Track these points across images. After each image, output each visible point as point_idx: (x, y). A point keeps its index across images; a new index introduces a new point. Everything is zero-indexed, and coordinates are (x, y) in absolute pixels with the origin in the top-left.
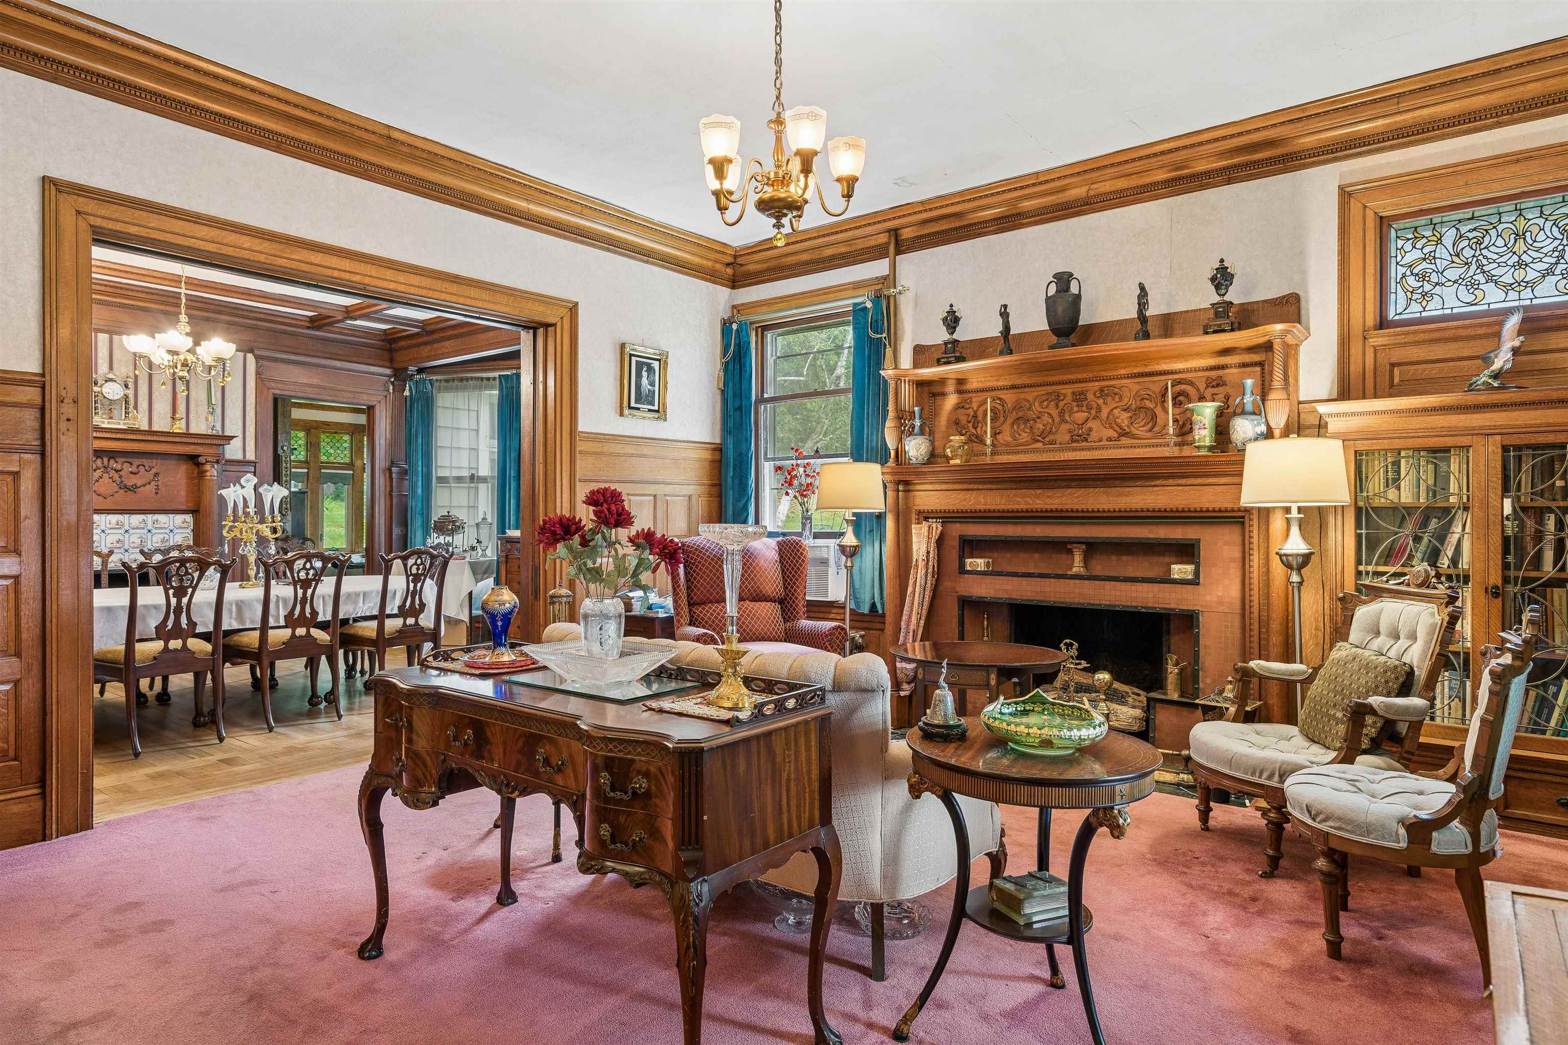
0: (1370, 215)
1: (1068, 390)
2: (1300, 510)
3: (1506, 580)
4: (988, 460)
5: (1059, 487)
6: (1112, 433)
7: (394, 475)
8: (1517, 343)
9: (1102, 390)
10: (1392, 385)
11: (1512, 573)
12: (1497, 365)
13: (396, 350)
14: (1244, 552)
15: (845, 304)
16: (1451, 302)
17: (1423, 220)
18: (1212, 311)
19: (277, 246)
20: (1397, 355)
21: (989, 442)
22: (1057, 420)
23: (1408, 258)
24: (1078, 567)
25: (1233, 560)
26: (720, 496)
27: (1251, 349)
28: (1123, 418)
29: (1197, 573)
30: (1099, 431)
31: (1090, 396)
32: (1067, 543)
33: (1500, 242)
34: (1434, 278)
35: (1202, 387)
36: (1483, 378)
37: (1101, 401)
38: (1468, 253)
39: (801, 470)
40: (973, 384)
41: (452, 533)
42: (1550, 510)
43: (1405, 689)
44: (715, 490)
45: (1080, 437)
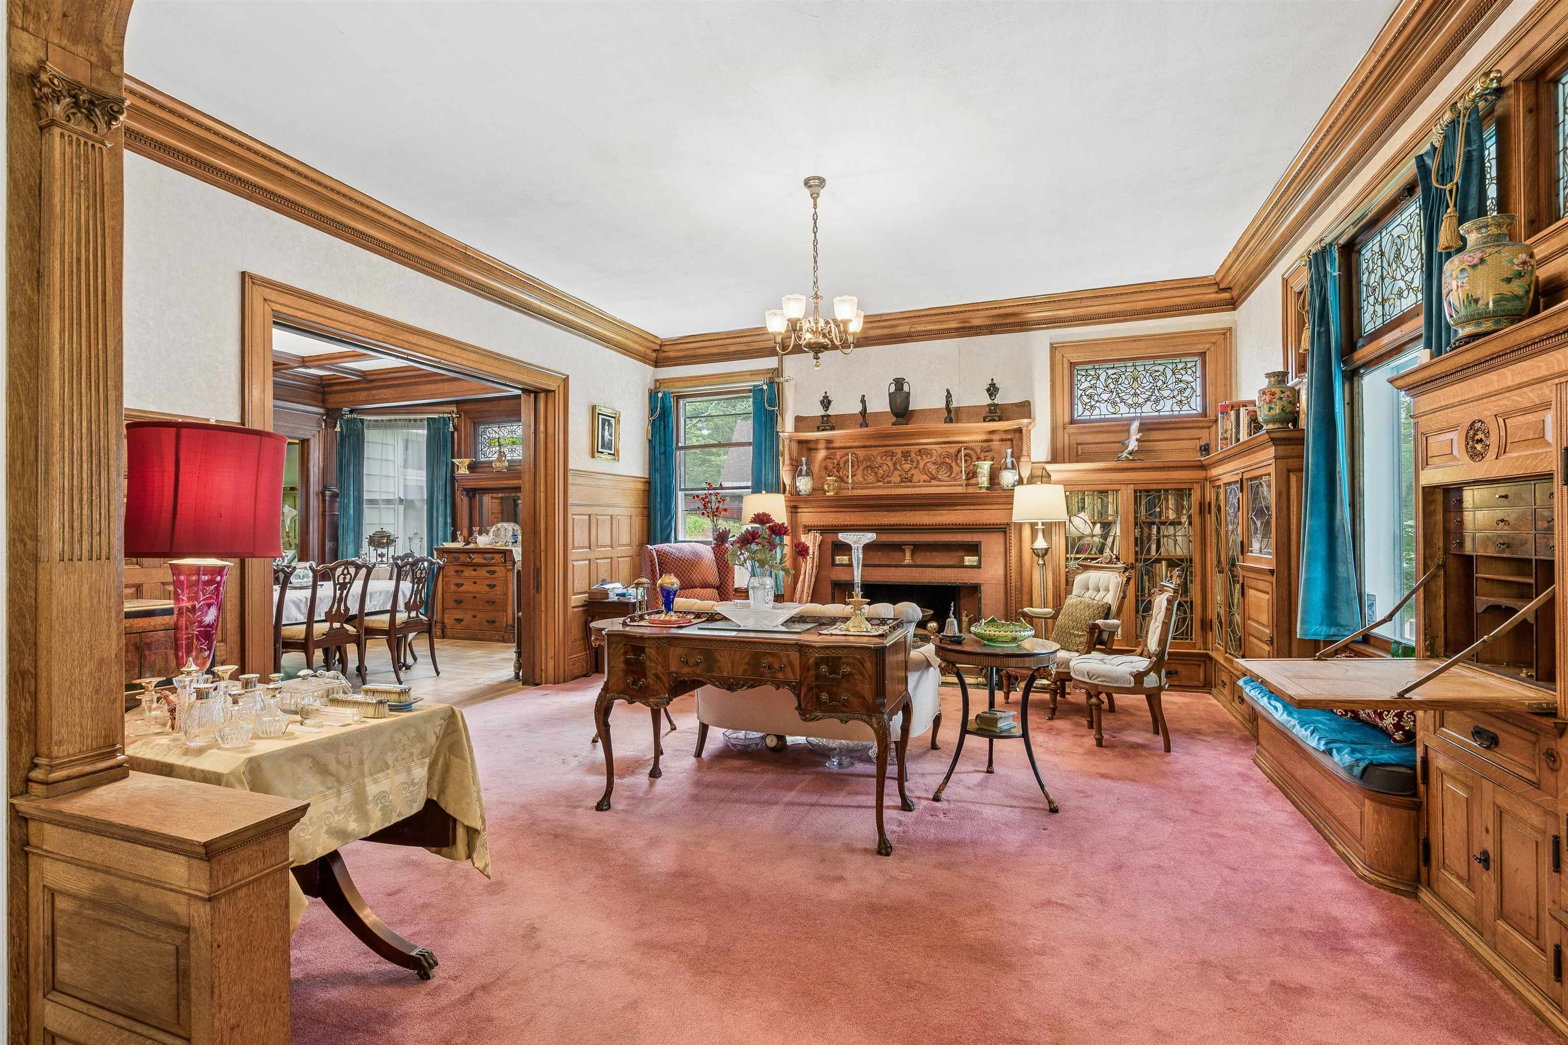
0: (1065, 360)
1: (898, 450)
2: (1043, 524)
3: (1136, 560)
4: (850, 493)
5: (897, 511)
6: (926, 477)
7: (327, 498)
8: (1138, 436)
9: (920, 451)
10: (1077, 455)
11: (1139, 557)
12: (1130, 448)
13: (330, 393)
14: (1006, 549)
15: (749, 385)
16: (1104, 411)
17: (1090, 366)
18: (988, 409)
19: (389, 329)
20: (1081, 439)
21: (850, 481)
22: (892, 468)
23: (1083, 386)
24: (908, 560)
25: (999, 553)
26: (649, 516)
27: (1006, 431)
28: (933, 468)
29: (980, 561)
30: (918, 476)
31: (913, 454)
32: (901, 545)
33: (1126, 382)
34: (1096, 398)
35: (979, 452)
36: (1125, 454)
37: (919, 458)
38: (1112, 386)
39: (713, 498)
40: (837, 444)
41: (388, 544)
42: (1154, 523)
43: (1107, 617)
44: (645, 512)
45: (906, 480)
